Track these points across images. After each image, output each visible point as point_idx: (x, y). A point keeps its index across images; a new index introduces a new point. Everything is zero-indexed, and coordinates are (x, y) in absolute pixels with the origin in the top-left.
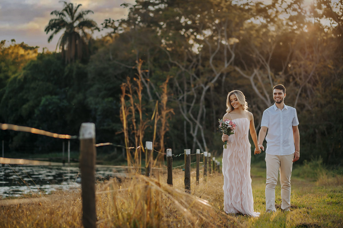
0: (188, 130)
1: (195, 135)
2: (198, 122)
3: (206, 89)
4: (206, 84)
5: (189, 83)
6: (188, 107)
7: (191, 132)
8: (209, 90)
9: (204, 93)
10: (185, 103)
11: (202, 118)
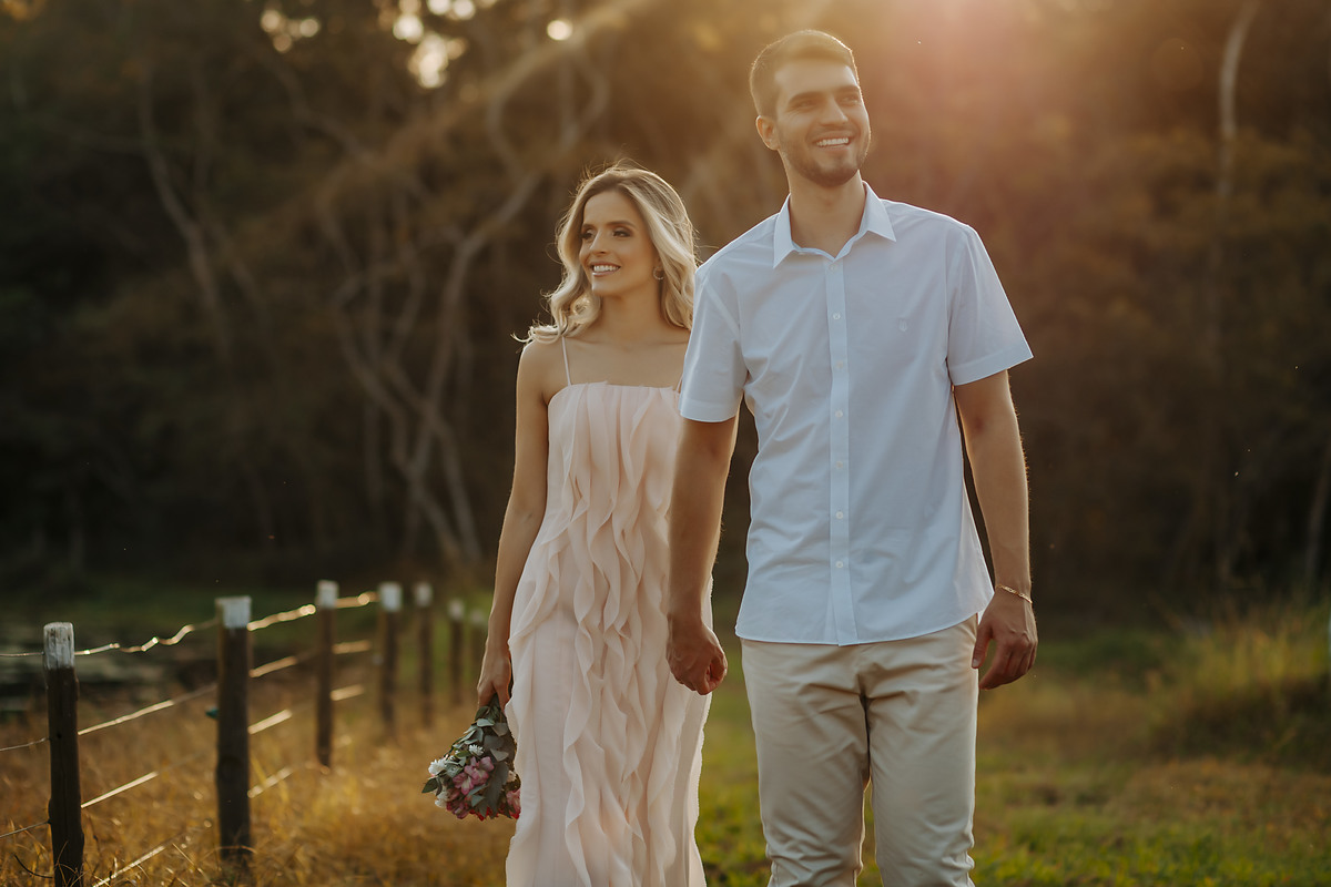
0: (385, 448)
1: (416, 469)
2: (430, 411)
3: (469, 247)
4: (469, 224)
5: (389, 224)
6: (387, 336)
7: (399, 454)
8: (484, 256)
9: (460, 268)
10: (371, 318)
11: (451, 388)
